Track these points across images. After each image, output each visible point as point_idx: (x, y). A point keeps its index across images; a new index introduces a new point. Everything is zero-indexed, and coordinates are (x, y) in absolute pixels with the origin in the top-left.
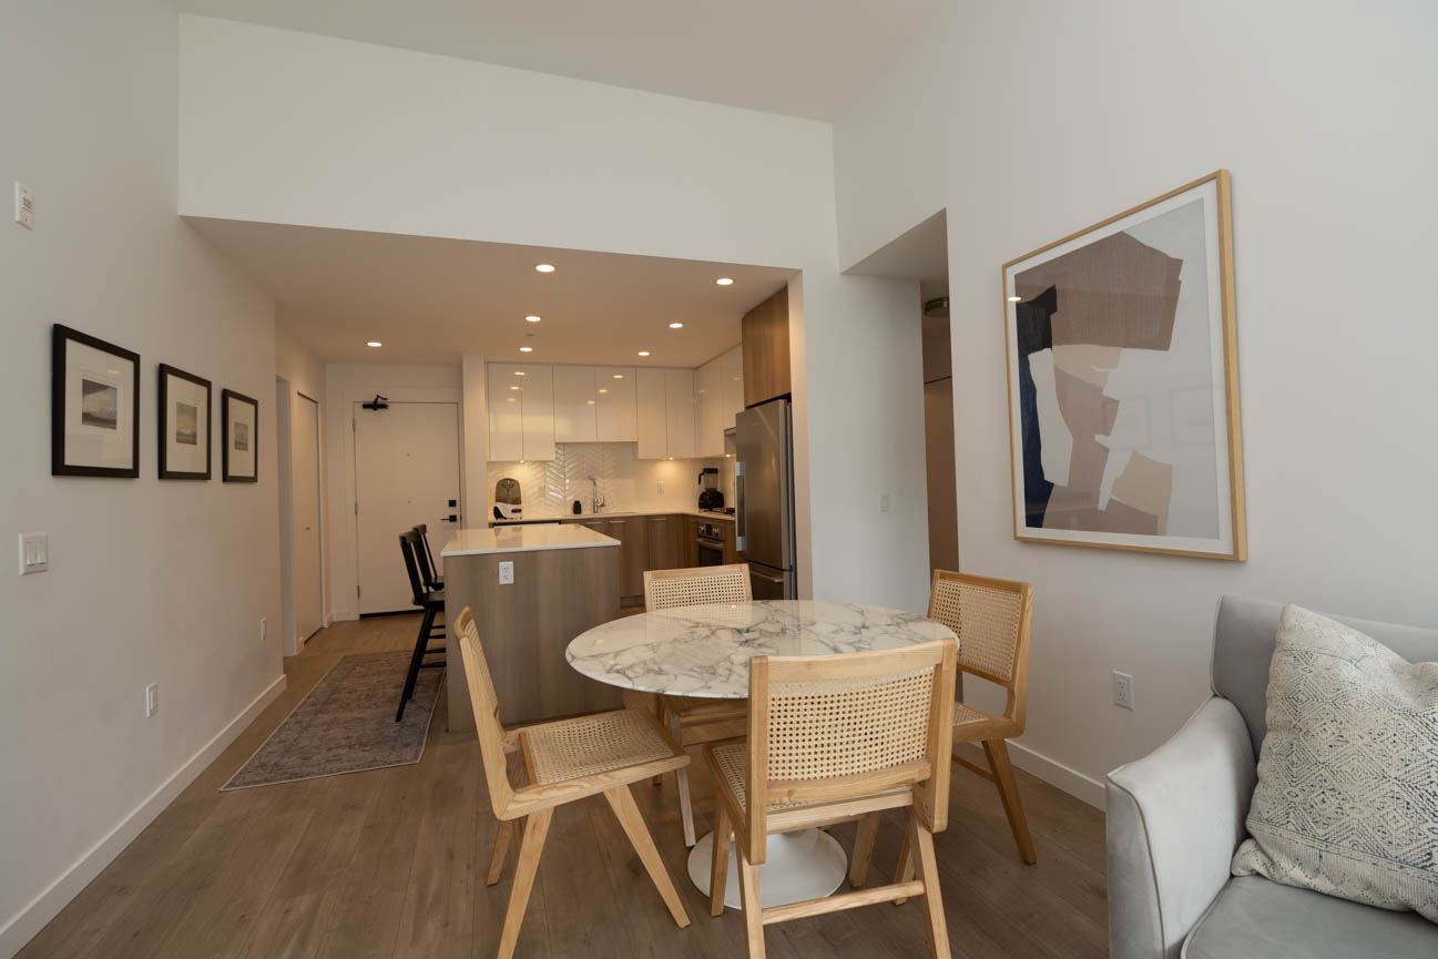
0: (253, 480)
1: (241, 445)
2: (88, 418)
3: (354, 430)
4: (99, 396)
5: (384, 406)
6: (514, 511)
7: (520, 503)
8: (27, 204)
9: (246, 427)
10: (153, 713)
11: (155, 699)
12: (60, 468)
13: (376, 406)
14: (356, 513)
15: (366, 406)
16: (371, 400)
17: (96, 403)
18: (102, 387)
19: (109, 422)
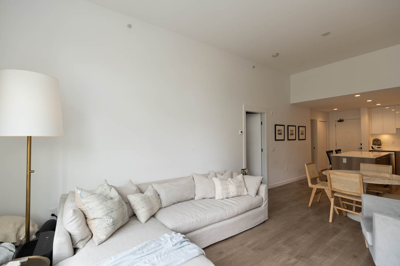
0: (305, 139)
1: (302, 134)
2: (279, 134)
3: (336, 127)
4: (280, 131)
5: (343, 121)
6: (378, 148)
7: (381, 145)
8: (272, 113)
9: (303, 131)
10: (287, 170)
11: (287, 169)
12: (276, 140)
13: (341, 121)
14: (336, 145)
15: (338, 121)
16: (339, 120)
17: (279, 132)
18: (280, 130)
19: (281, 134)
